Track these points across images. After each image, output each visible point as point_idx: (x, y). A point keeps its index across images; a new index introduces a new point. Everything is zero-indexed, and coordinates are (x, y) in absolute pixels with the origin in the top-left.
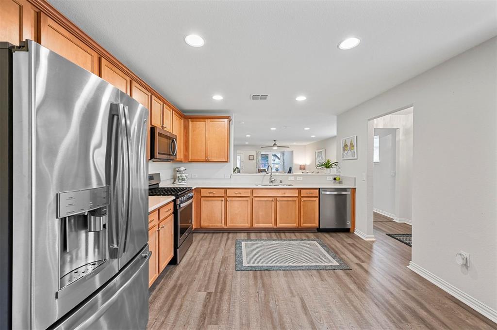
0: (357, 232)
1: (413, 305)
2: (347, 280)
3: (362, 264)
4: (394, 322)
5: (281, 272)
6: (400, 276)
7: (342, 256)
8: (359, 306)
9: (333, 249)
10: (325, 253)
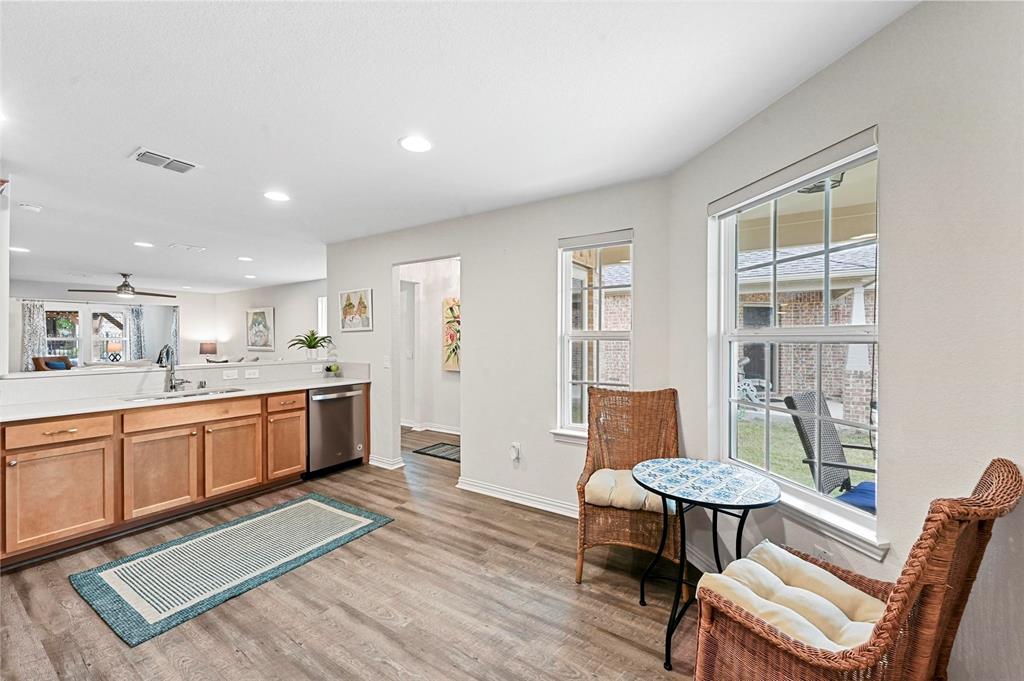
0: (374, 461)
1: (479, 529)
2: (395, 538)
3: (404, 505)
4: (473, 559)
5: (271, 585)
6: (455, 501)
7: (370, 506)
8: (428, 564)
9: (349, 501)
10: (340, 512)
